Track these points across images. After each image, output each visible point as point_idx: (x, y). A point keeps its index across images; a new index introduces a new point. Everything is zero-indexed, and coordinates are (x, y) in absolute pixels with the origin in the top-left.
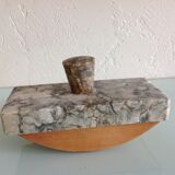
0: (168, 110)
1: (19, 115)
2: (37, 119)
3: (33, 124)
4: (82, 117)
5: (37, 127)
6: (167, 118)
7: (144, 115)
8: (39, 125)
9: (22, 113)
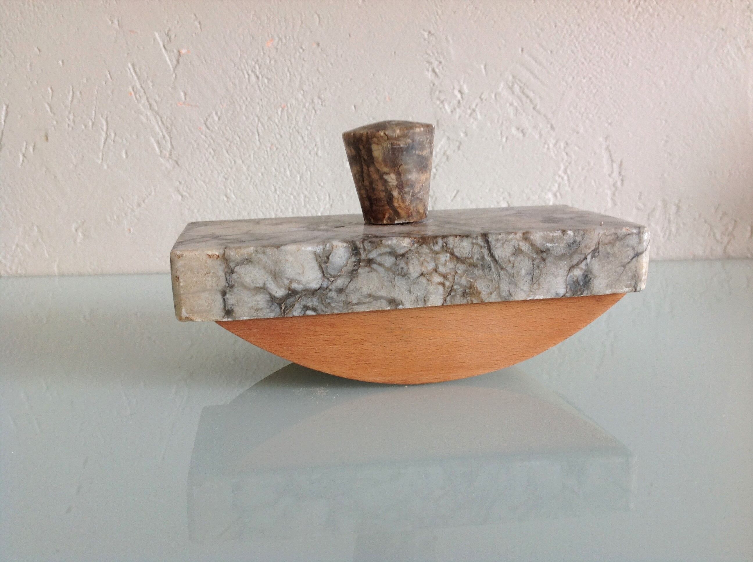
0: (645, 259)
1: (225, 259)
2: (276, 275)
3: (263, 289)
4: (404, 275)
5: (273, 299)
6: (643, 286)
7: (578, 273)
8: (280, 293)
9: (232, 254)
